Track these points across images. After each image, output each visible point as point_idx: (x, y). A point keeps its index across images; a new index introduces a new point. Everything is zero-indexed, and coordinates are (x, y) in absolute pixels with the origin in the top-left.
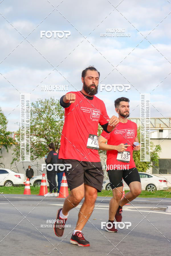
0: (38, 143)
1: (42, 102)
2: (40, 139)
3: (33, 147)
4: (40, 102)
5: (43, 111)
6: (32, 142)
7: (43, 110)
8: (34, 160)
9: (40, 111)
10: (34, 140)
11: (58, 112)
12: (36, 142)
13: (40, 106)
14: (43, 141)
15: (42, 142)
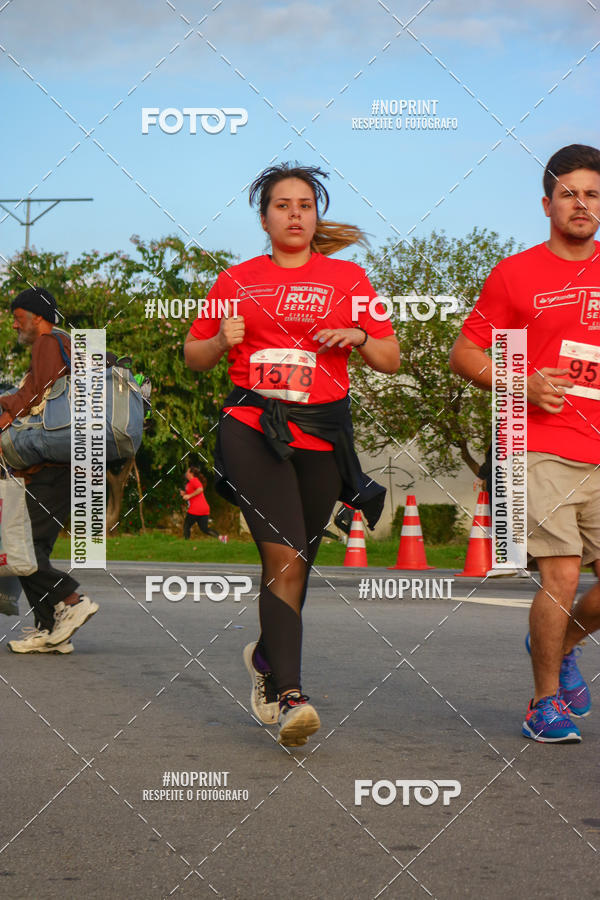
0: (389, 391)
1: (402, 250)
2: (397, 378)
3: (372, 407)
4: (397, 250)
5: (406, 282)
6: (370, 390)
7: (405, 279)
8: (379, 450)
9: (398, 282)
10: (377, 382)
11: (458, 284)
12: (385, 389)
13: (395, 262)
14: (407, 383)
15: (403, 389)
